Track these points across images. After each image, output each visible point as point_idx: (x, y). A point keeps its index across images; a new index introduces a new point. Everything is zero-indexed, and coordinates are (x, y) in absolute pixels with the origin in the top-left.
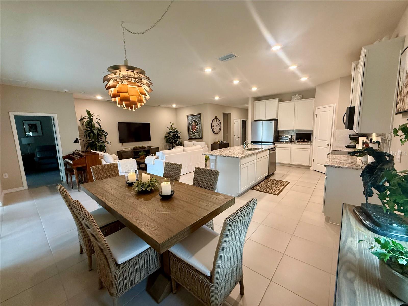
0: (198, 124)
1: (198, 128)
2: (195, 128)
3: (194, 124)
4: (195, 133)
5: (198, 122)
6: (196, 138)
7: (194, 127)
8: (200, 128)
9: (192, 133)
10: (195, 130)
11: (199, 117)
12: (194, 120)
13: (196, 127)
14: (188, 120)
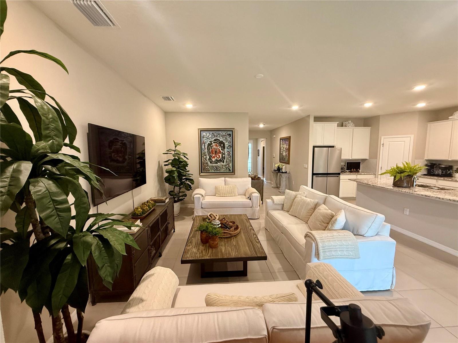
0: (226, 146)
1: (226, 154)
2: (219, 153)
3: (216, 146)
4: (217, 163)
5: (226, 143)
6: (218, 172)
7: (216, 152)
8: (231, 155)
9: (209, 163)
10: (218, 156)
11: (230, 135)
12: (216, 138)
13: (222, 151)
14: (201, 137)
